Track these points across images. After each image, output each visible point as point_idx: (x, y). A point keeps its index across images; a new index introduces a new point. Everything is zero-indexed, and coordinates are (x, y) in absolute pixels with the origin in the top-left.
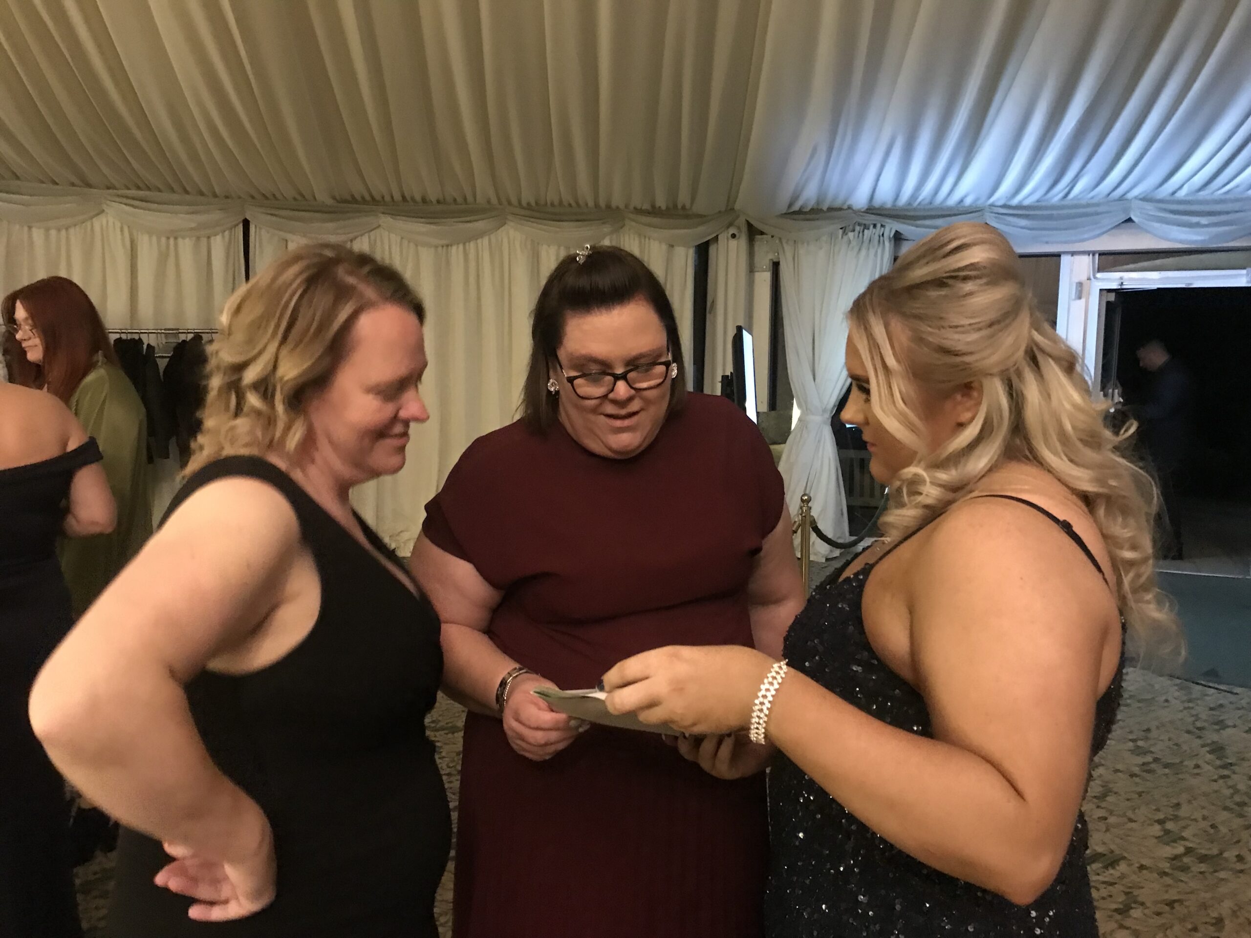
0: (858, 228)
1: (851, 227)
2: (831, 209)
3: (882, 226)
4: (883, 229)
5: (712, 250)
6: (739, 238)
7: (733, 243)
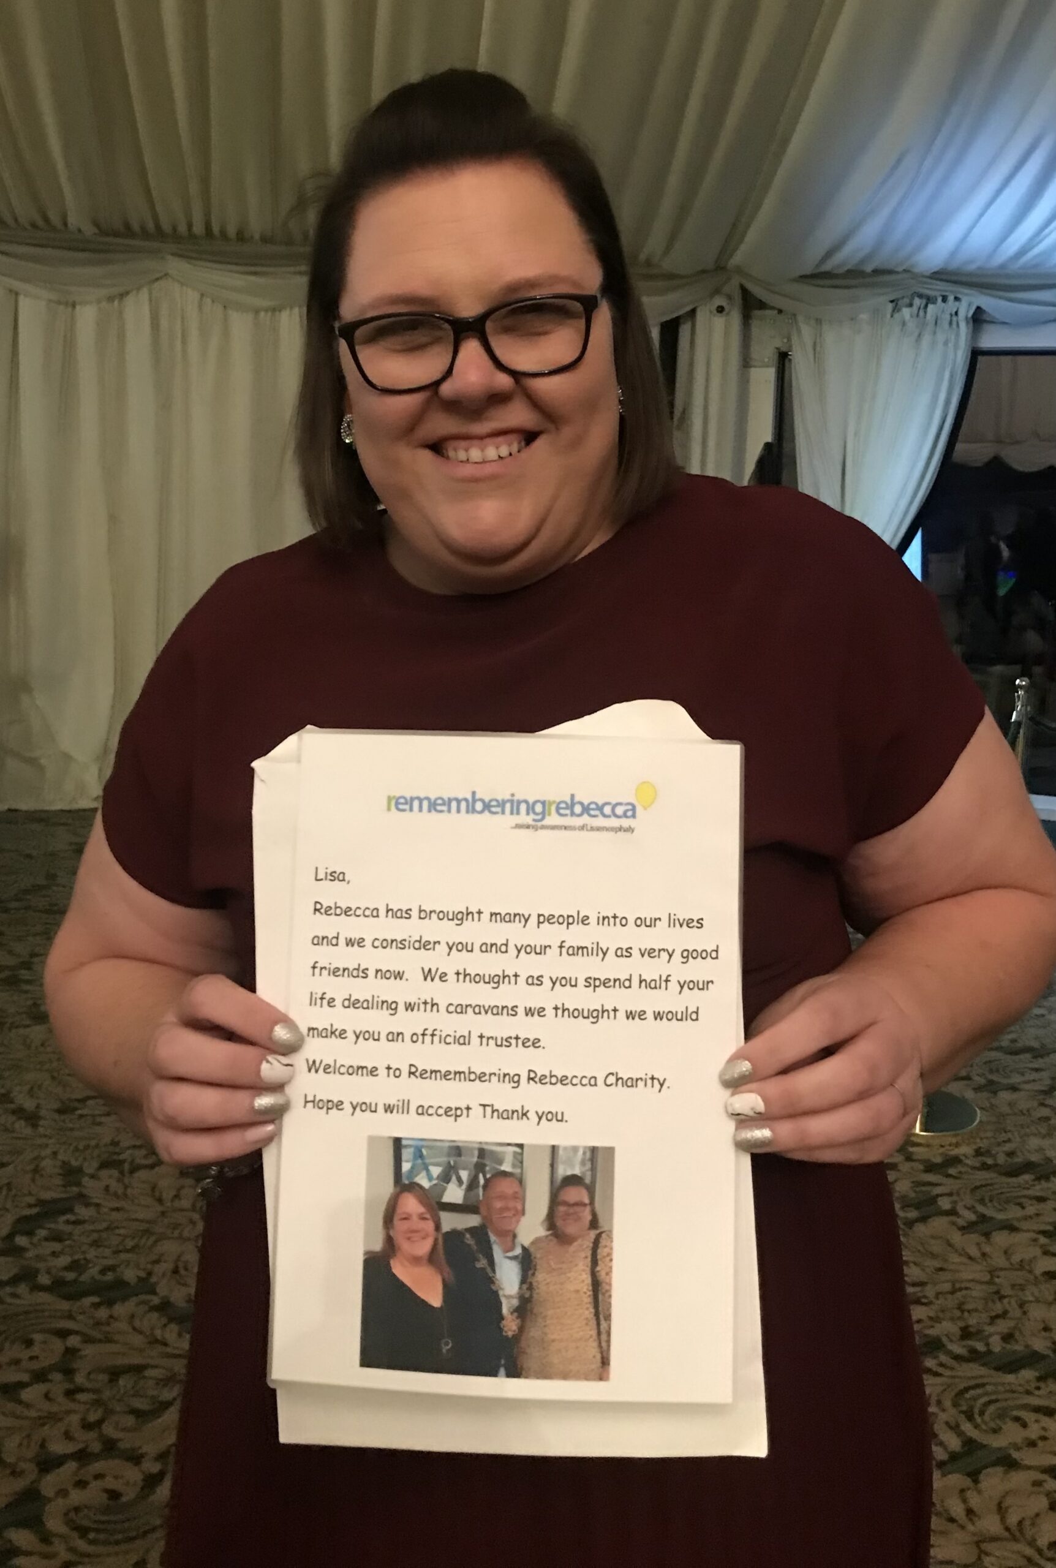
0: (917, 302)
1: (906, 301)
2: (877, 272)
3: (957, 299)
4: (957, 303)
5: (685, 331)
6: (728, 314)
7: (719, 322)
